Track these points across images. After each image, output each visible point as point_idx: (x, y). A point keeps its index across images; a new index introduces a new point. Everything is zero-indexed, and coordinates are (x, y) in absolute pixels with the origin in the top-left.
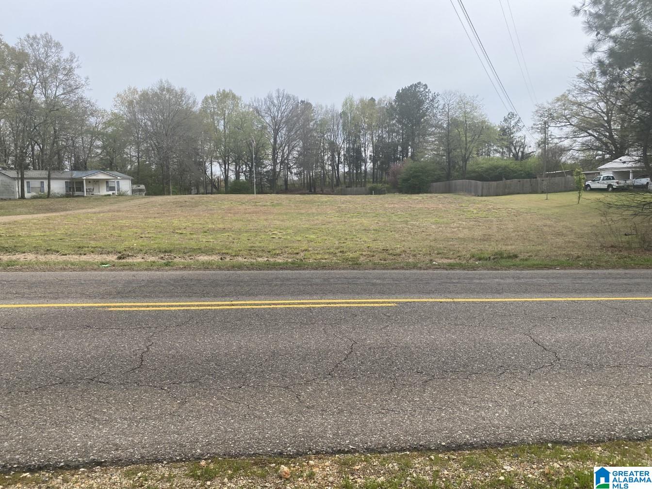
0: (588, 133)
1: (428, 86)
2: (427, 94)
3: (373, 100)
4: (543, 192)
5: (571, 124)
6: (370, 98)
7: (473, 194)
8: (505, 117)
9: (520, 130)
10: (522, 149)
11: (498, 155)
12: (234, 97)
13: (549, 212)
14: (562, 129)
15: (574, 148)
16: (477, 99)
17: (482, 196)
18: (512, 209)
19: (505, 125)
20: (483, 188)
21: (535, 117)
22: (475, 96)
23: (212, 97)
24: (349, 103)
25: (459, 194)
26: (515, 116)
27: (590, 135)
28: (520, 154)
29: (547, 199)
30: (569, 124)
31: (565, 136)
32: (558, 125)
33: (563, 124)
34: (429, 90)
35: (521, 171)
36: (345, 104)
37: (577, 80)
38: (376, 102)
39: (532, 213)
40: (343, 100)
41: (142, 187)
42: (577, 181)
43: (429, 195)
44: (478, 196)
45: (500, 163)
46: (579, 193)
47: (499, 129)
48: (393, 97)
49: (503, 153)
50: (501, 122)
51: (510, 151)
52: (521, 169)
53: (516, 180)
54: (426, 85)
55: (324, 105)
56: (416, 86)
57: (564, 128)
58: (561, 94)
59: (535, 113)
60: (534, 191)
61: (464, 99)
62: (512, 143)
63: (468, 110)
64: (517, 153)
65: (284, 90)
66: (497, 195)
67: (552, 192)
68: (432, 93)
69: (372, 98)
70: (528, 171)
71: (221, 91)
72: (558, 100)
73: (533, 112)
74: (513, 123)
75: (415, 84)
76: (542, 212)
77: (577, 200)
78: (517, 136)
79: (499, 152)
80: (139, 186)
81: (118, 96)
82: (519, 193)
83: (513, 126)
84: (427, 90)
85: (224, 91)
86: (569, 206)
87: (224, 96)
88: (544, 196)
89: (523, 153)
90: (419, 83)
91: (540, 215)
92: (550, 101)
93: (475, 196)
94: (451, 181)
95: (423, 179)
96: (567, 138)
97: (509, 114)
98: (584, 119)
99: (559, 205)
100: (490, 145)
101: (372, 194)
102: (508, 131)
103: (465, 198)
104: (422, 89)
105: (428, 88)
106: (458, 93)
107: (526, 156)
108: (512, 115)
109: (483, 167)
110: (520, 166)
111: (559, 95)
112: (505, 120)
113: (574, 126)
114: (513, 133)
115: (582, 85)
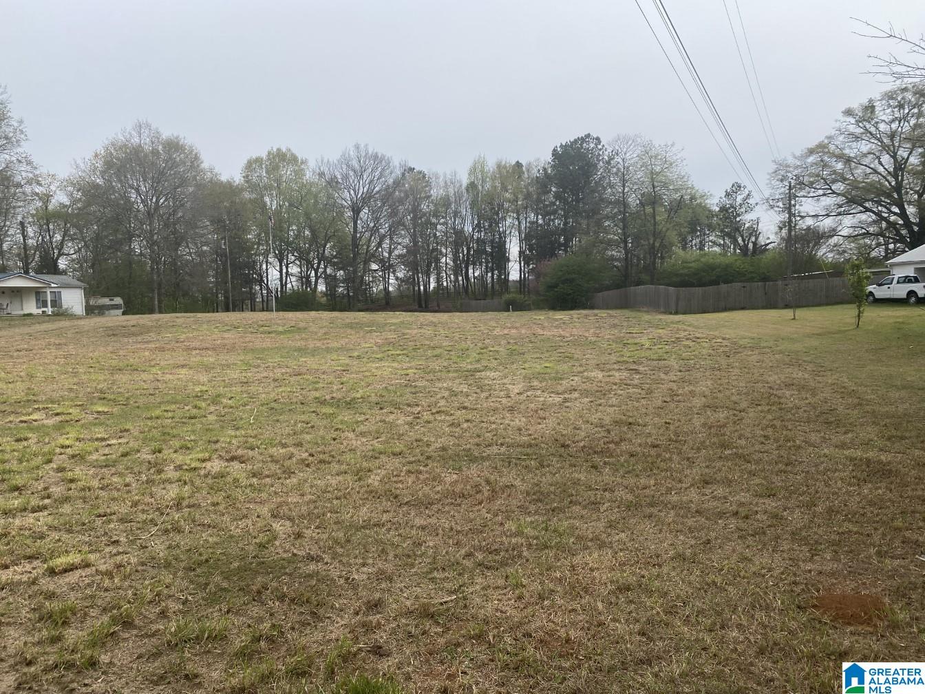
0: (865, 207)
1: (601, 140)
2: (601, 153)
3: (518, 165)
4: (787, 306)
5: (834, 193)
6: (514, 163)
7: (662, 310)
8: (726, 191)
9: (750, 209)
10: (753, 239)
11: (716, 249)
12: (294, 159)
13: (798, 346)
14: (818, 200)
15: (840, 233)
16: (674, 149)
17: (676, 313)
18: (724, 339)
19: (728, 202)
20: (678, 299)
21: (773, 182)
22: (669, 143)
23: (258, 161)
24: (477, 169)
25: (639, 311)
26: (742, 189)
27: (867, 210)
28: (751, 246)
29: (794, 319)
30: (830, 191)
31: (824, 214)
32: (812, 195)
33: (821, 192)
34: (603, 146)
35: (751, 272)
36: (473, 171)
37: (843, 119)
38: (524, 169)
39: (764, 348)
40: (469, 164)
41: (118, 300)
42: (853, 283)
43: (584, 312)
44: (671, 313)
45: (719, 260)
46: (859, 307)
47: (718, 209)
48: (548, 157)
49: (723, 246)
50: (721, 198)
51: (735, 241)
52: (751, 269)
53: (737, 285)
54: (598, 139)
55: (441, 174)
56: (583, 140)
57: (823, 198)
58: (816, 143)
59: (773, 175)
60: (771, 305)
61: (651, 149)
62: (737, 229)
63: (658, 169)
64: (746, 246)
65: (366, 146)
66: (704, 312)
67: (805, 307)
68: (608, 150)
69: (518, 162)
70: (764, 273)
71: (275, 150)
72: (811, 152)
73: (768, 174)
74: (739, 199)
75: (582, 137)
76: (784, 346)
77: (854, 321)
78: (747, 218)
79: (720, 245)
80: (113, 300)
81: (96, 156)
82: (743, 309)
83: (741, 205)
84: (600, 147)
85: (279, 150)
86: (840, 332)
87: (280, 158)
88: (788, 313)
89: (755, 244)
90: (588, 136)
91: (781, 352)
92: (798, 153)
93: (665, 313)
94: (628, 288)
95: (580, 285)
96: (828, 215)
97: (733, 186)
98: (854, 185)
99: (820, 331)
100: (705, 234)
101: (509, 311)
102: (732, 212)
103: (647, 317)
104: (592, 145)
105: (602, 144)
106: (639, 140)
107: (759, 250)
108: (738, 187)
109: (690, 267)
110: (751, 266)
111: (812, 144)
112: (728, 195)
113: (838, 194)
114: (739, 215)
115: (852, 128)
